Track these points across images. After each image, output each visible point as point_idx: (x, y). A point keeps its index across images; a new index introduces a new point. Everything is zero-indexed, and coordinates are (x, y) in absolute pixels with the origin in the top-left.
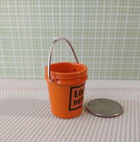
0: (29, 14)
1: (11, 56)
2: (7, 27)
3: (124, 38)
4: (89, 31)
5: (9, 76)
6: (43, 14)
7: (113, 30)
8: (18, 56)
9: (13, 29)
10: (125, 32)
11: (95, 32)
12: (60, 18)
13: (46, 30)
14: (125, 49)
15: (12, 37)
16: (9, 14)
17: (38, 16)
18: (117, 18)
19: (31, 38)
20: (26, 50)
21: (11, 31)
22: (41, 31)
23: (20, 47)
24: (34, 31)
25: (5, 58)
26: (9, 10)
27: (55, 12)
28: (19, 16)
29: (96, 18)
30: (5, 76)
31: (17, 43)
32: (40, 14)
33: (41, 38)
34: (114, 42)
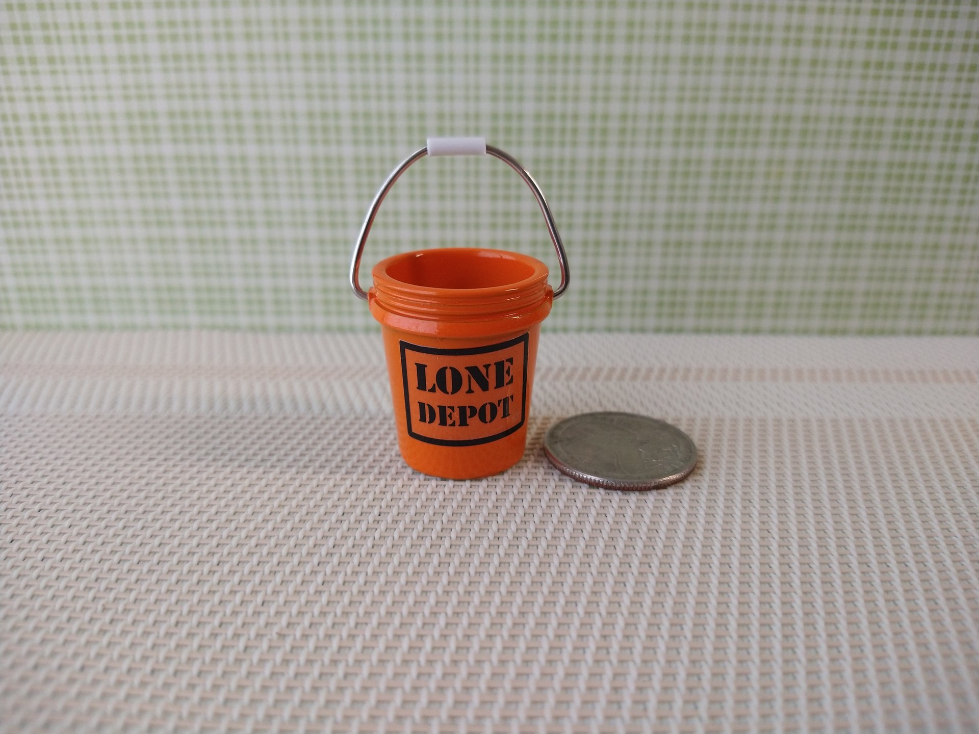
0: (296, 46)
1: (219, 233)
2: (201, 105)
3: (709, 153)
4: (557, 124)
5: (208, 320)
6: (357, 46)
7: (661, 117)
8: (247, 233)
9: (225, 114)
10: (712, 125)
11: (584, 124)
12: (430, 65)
13: (367, 115)
14: (712, 199)
15: (221, 150)
16: (209, 47)
17: (333, 57)
18: (675, 66)
19: (305, 150)
20: (285, 204)
21: (217, 121)
22: (346, 123)
23: (256, 190)
24: (318, 122)
25: (190, 241)
26: (207, 30)
27: (406, 37)
28: (250, 56)
29: (587, 66)
30: (193, 319)
31: (245, 171)
32: (341, 46)
33: (348, 151)
34: (665, 168)
